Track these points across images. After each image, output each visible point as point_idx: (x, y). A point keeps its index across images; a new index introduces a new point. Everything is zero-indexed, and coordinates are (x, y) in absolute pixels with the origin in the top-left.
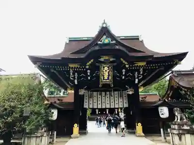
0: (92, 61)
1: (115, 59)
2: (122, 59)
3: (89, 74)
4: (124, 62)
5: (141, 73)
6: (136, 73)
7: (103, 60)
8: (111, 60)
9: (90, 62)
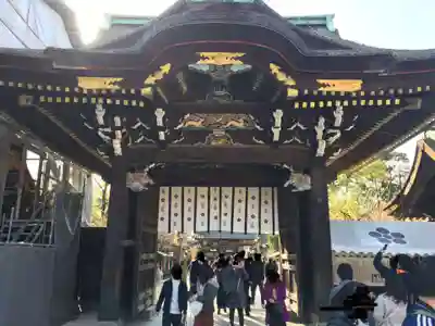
0: (166, 68)
1: (249, 66)
2: (274, 68)
3: (160, 122)
4: (281, 77)
5: (338, 123)
6: (322, 121)
7: (205, 69)
8: (235, 69)
9: (159, 76)
